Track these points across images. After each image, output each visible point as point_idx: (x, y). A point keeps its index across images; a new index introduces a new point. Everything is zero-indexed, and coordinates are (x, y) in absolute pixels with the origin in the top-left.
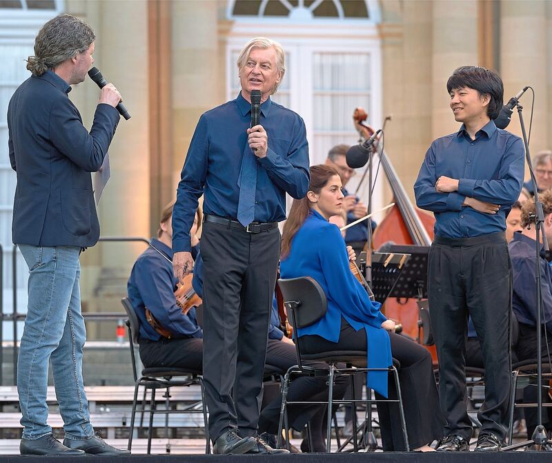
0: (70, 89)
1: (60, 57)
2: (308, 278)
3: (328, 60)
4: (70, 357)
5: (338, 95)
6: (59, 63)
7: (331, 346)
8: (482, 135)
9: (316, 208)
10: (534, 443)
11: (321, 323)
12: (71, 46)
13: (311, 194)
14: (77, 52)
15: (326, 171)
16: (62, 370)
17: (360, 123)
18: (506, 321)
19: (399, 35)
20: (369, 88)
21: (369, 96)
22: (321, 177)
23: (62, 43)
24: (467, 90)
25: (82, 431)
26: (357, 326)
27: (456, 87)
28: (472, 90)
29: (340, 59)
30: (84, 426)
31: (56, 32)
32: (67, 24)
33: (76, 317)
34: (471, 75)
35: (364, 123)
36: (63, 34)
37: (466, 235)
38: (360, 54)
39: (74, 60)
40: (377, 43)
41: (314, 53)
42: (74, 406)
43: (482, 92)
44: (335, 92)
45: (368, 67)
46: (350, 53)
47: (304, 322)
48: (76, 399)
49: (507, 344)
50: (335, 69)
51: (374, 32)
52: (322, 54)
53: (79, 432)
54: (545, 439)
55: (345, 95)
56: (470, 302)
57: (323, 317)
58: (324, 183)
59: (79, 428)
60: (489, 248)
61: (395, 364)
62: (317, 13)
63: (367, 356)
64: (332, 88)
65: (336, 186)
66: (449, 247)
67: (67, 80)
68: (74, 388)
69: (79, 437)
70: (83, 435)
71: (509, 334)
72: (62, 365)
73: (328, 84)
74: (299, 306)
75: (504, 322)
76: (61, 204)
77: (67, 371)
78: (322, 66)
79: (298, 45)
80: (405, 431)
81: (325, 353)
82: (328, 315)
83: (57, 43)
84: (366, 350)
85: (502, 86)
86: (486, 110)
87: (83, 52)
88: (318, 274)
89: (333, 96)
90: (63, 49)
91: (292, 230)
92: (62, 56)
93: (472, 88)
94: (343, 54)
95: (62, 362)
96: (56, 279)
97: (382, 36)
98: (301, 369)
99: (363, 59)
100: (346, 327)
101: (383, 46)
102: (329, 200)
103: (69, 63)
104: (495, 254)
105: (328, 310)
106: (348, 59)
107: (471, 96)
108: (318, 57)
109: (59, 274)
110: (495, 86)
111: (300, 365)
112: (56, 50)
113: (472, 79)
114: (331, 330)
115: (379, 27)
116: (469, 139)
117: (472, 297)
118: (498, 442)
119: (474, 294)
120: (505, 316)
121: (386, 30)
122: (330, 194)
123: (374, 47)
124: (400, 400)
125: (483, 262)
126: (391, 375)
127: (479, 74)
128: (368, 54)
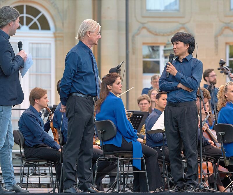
0: (10, 37)
1: (4, 23)
2: (108, 120)
3: (35, 46)
4: (7, 150)
6: (4, 26)
7: (118, 148)
8: (185, 60)
9: (111, 91)
10: (199, 190)
11: (114, 139)
12: (9, 18)
13: (109, 86)
14: (11, 21)
15: (114, 76)
16: (4, 156)
18: (195, 137)
19: (62, 37)
20: (50, 57)
21: (50, 60)
22: (112, 79)
23: (5, 17)
24: (179, 42)
25: (12, 182)
26: (129, 141)
27: (175, 41)
28: (181, 42)
29: (39, 46)
30: (13, 180)
31: (2, 12)
32: (7, 9)
33: (10, 134)
34: (181, 36)
36: (6, 13)
37: (179, 102)
38: (47, 44)
39: (10, 24)
40: (53, 39)
41: (30, 43)
42: (9, 171)
43: (185, 43)
44: (37, 58)
45: (50, 49)
46: (43, 43)
47: (106, 139)
48: (10, 168)
49: (195, 147)
50: (38, 50)
51: (52, 35)
52: (33, 43)
53: (11, 183)
54: (203, 188)
55: (41, 59)
56: (180, 129)
57: (115, 137)
58: (114, 81)
59: (11, 181)
60: (188, 107)
61: (144, 156)
62: (31, 28)
63: (132, 153)
64: (36, 56)
65: (119, 82)
66: (172, 107)
67: (8, 33)
68: (9, 164)
69: (11, 185)
70: (13, 184)
71: (196, 143)
72: (4, 154)
73: (35, 55)
74: (104, 132)
75: (194, 138)
76: (3, 87)
77: (6, 156)
78: (32, 48)
80: (148, 184)
81: (115, 152)
82: (117, 136)
83: (3, 17)
84: (132, 150)
85: (194, 40)
86: (187, 50)
87: (14, 21)
88: (113, 119)
90: (5, 20)
91: (101, 101)
92: (5, 23)
93: (181, 41)
94: (40, 43)
95: (4, 153)
96: (3, 119)
97: (55, 37)
98: (105, 158)
99: (48, 46)
100: (124, 141)
101: (56, 41)
102: (117, 88)
103: (8, 26)
104: (190, 110)
105: (117, 133)
106: (42, 46)
107: (181, 44)
108: (31, 45)
109: (4, 117)
110: (191, 41)
111: (104, 157)
112: (2, 20)
113: (181, 38)
114: (118, 142)
115: (54, 33)
116: (180, 62)
117: (181, 127)
118: (194, 189)
119: (181, 126)
120: (194, 136)
121: (57, 35)
122: (117, 85)
123: (52, 41)
124: (146, 172)
125: (186, 113)
126: (142, 161)
127: (184, 35)
128: (50, 44)
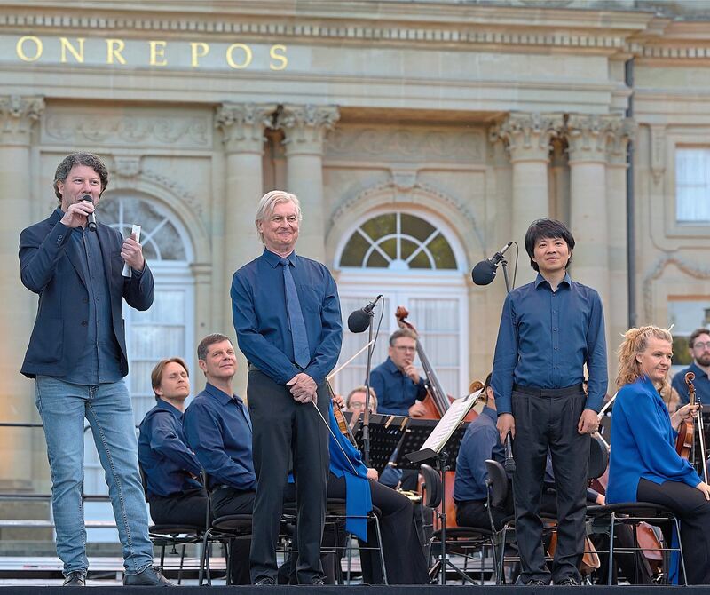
3: (422, 305)
5: (430, 335)
17: (402, 320)
20: (457, 329)
21: (457, 336)
29: (432, 305)
35: (406, 320)
38: (449, 300)
40: (465, 290)
41: (410, 299)
44: (428, 332)
45: (457, 311)
46: (441, 300)
50: (428, 313)
51: (462, 281)
52: (417, 299)
55: (437, 335)
62: (413, 265)
63: (345, 503)
64: (426, 329)
79: (396, 292)
84: (345, 498)
89: (426, 335)
94: (435, 300)
97: (469, 285)
99: (452, 305)
101: (469, 294)
106: (439, 305)
108: (413, 303)
115: (466, 276)
123: (462, 294)
128: (457, 300)
